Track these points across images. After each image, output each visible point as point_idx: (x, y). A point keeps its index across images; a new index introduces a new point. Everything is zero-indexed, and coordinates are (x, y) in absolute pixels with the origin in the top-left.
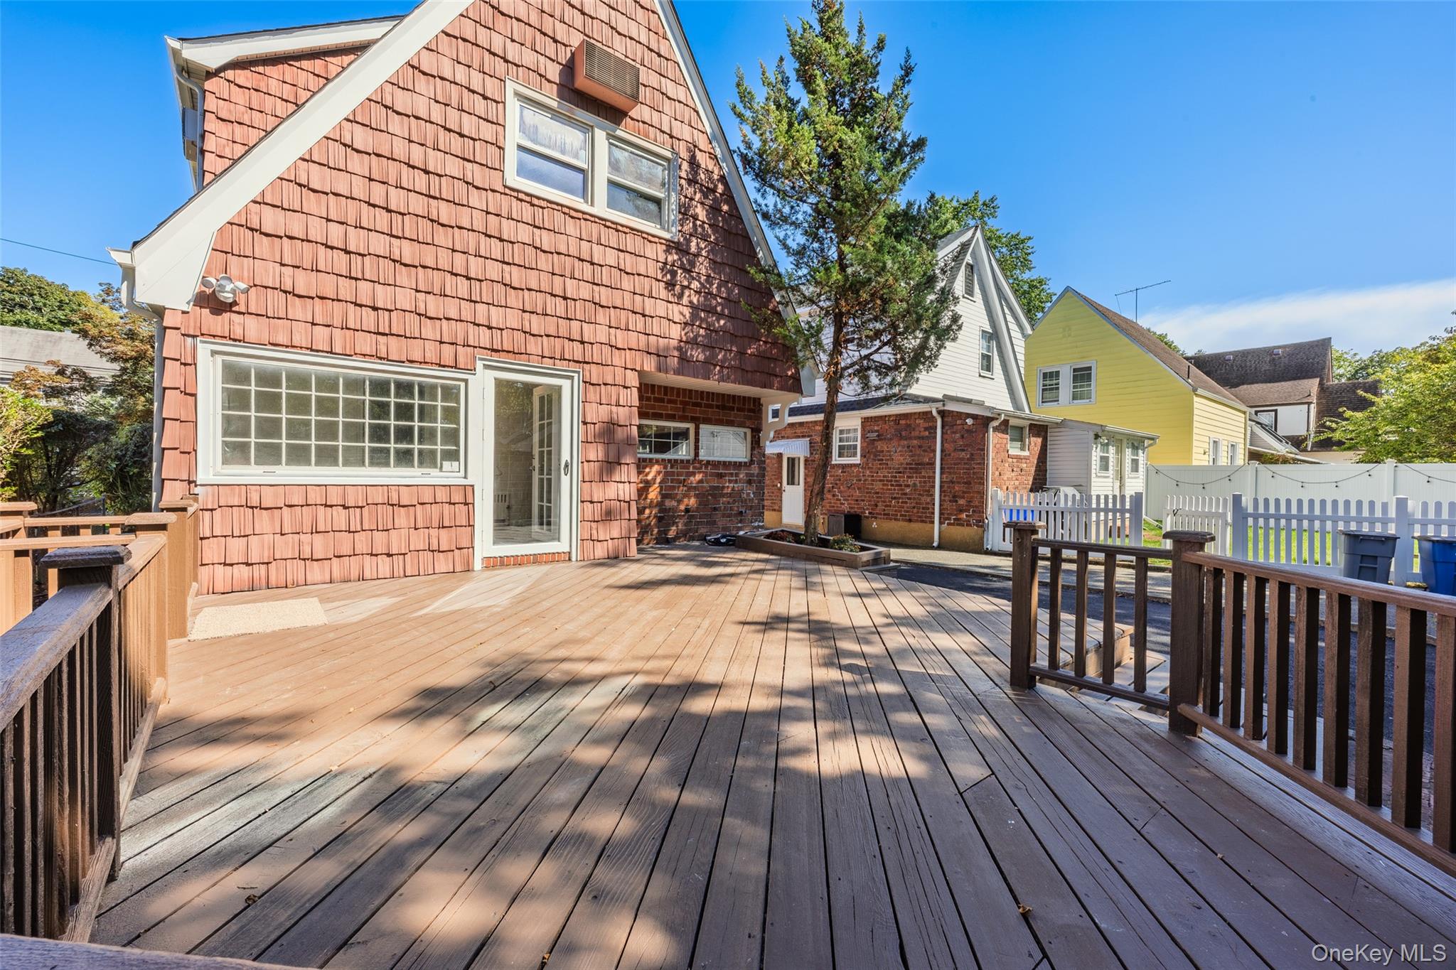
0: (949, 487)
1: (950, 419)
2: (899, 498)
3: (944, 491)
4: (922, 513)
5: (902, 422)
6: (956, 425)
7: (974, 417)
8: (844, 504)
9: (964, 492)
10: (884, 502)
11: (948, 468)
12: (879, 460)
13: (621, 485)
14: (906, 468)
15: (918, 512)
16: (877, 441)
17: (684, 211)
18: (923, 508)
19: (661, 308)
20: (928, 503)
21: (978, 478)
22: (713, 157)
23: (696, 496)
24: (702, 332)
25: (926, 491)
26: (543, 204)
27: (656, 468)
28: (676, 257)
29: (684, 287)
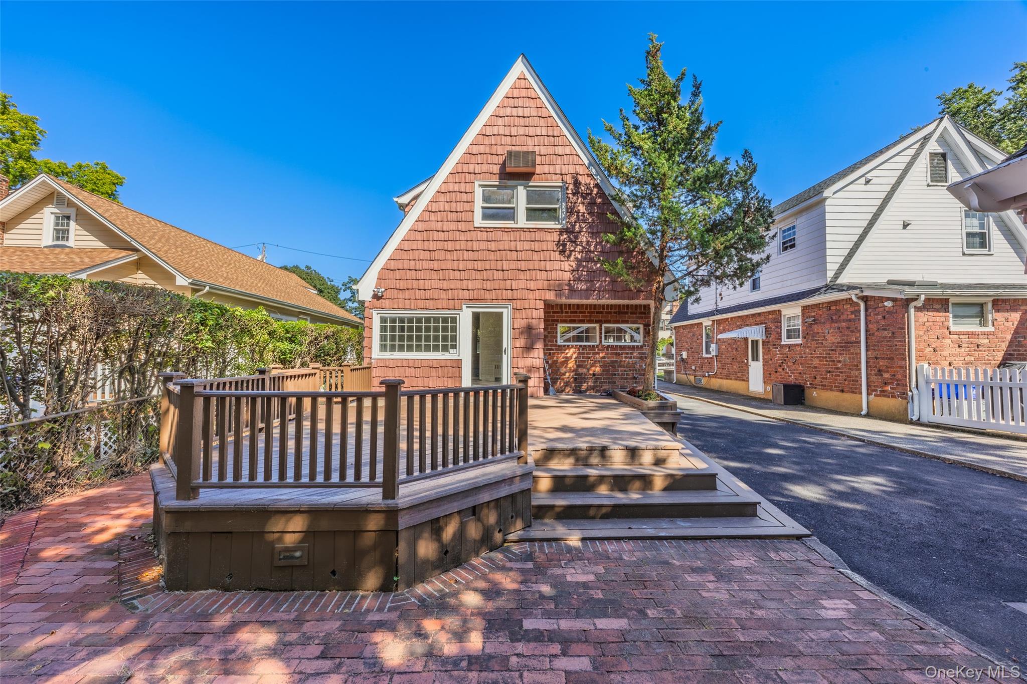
0: (874, 362)
1: (872, 303)
2: (833, 372)
3: (870, 366)
4: (853, 385)
5: (833, 308)
6: (878, 307)
7: (894, 300)
8: (791, 376)
9: (887, 367)
10: (821, 375)
11: (872, 346)
12: (816, 340)
13: (534, 360)
14: (837, 347)
15: (849, 384)
16: (814, 324)
17: (571, 211)
18: (853, 381)
19: (557, 265)
20: (856, 376)
21: (900, 354)
22: (590, 175)
23: (601, 366)
24: (585, 273)
25: (855, 366)
26: (492, 230)
27: (572, 350)
28: (565, 236)
29: (571, 251)
